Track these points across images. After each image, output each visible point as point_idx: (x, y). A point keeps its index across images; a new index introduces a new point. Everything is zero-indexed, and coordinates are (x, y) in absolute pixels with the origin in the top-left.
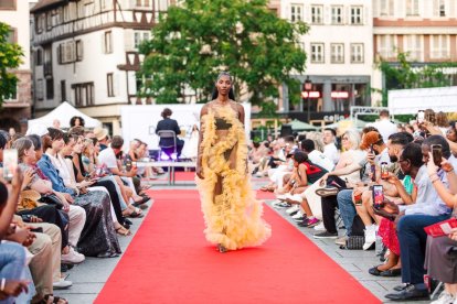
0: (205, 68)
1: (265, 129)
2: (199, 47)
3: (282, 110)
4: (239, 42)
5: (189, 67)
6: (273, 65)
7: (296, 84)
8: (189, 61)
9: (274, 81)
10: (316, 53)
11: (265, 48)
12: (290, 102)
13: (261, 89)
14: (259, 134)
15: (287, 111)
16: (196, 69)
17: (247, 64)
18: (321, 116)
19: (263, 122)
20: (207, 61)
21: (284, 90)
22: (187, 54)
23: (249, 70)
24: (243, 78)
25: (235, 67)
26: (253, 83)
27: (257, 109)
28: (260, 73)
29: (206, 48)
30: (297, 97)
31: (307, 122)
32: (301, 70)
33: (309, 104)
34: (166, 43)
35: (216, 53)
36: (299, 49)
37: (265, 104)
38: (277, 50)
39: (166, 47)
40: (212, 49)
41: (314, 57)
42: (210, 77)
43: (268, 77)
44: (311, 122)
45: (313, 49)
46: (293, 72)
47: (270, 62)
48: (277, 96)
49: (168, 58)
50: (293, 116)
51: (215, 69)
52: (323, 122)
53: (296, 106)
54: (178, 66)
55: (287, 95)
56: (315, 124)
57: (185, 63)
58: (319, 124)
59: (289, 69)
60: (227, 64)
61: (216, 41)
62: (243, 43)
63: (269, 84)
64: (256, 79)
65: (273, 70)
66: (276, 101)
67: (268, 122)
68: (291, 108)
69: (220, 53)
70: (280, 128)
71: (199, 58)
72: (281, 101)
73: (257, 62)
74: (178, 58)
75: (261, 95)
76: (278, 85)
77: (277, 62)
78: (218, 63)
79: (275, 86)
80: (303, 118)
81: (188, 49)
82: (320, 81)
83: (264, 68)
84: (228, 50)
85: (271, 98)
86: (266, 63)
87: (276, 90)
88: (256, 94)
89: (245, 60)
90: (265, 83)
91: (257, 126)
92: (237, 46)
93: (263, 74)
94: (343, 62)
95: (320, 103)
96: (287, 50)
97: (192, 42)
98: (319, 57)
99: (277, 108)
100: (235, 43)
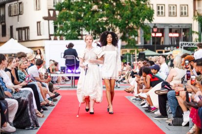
0: (94, 19)
1: (129, 55)
2: (91, 7)
3: (140, 44)
4: (115, 4)
5: (85, 18)
6: (134, 17)
7: (148, 28)
8: (85, 14)
9: (135, 27)
10: (160, 11)
11: (130, 7)
12: (145, 39)
13: (127, 32)
14: (126, 58)
15: (143, 44)
16: (89, 19)
17: (119, 16)
18: (163, 47)
19: (128, 51)
20: (96, 15)
21: (141, 32)
22: (84, 10)
23: (120, 20)
24: (117, 25)
25: (112, 18)
26: (122, 28)
27: (125, 43)
28: (127, 22)
29: (95, 7)
30: (148, 36)
31: (154, 51)
32: (151, 20)
33: (156, 41)
34: (72, 4)
35: (101, 10)
36: (150, 8)
37: (130, 40)
38: (137, 8)
39: (72, 7)
40: (99, 8)
41: (159, 12)
42: (97, 24)
43: (131, 25)
44: (157, 51)
45: (158, 8)
46: (146, 21)
47: (132, 16)
48: (137, 36)
49: (72, 13)
50: (146, 47)
51: (100, 19)
52: (164, 51)
53: (148, 42)
54: (78, 18)
55: (143, 35)
56: (159, 52)
57: (82, 16)
58: (162, 52)
59: (144, 20)
60: (107, 16)
61: (101, 3)
62: (117, 4)
63: (132, 28)
64: (125, 25)
65: (134, 20)
66: (136, 39)
67: (131, 51)
68: (145, 43)
69: (103, 10)
70: (138, 55)
71: (91, 13)
72: (139, 39)
73: (125, 15)
74: (79, 13)
75: (127, 35)
76: (138, 29)
77: (137, 16)
78: (102, 16)
79: (136, 30)
80: (152, 49)
81: (84, 7)
82: (162, 27)
83: (129, 19)
84: (108, 8)
85: (133, 37)
86: (130, 16)
87: (137, 32)
88: (124, 34)
89: (118, 14)
90: (130, 28)
91: (125, 53)
92: (113, 6)
93: (129, 23)
94: (176, 16)
95: (162, 39)
96: (143, 8)
97: (87, 3)
98: (162, 12)
99: (137, 42)
100: (112, 4)
